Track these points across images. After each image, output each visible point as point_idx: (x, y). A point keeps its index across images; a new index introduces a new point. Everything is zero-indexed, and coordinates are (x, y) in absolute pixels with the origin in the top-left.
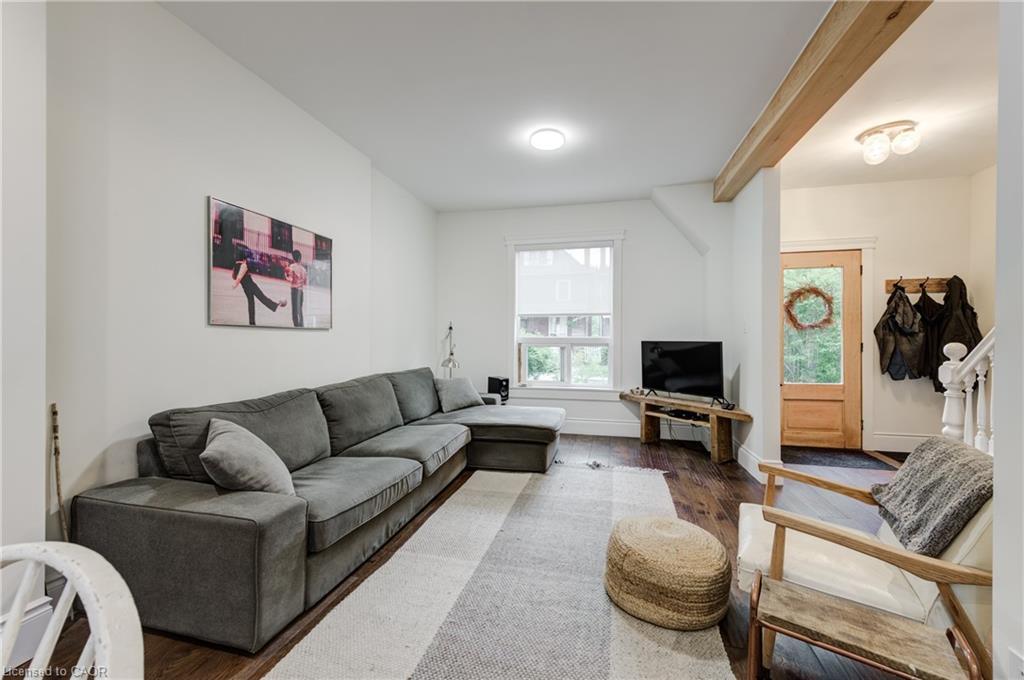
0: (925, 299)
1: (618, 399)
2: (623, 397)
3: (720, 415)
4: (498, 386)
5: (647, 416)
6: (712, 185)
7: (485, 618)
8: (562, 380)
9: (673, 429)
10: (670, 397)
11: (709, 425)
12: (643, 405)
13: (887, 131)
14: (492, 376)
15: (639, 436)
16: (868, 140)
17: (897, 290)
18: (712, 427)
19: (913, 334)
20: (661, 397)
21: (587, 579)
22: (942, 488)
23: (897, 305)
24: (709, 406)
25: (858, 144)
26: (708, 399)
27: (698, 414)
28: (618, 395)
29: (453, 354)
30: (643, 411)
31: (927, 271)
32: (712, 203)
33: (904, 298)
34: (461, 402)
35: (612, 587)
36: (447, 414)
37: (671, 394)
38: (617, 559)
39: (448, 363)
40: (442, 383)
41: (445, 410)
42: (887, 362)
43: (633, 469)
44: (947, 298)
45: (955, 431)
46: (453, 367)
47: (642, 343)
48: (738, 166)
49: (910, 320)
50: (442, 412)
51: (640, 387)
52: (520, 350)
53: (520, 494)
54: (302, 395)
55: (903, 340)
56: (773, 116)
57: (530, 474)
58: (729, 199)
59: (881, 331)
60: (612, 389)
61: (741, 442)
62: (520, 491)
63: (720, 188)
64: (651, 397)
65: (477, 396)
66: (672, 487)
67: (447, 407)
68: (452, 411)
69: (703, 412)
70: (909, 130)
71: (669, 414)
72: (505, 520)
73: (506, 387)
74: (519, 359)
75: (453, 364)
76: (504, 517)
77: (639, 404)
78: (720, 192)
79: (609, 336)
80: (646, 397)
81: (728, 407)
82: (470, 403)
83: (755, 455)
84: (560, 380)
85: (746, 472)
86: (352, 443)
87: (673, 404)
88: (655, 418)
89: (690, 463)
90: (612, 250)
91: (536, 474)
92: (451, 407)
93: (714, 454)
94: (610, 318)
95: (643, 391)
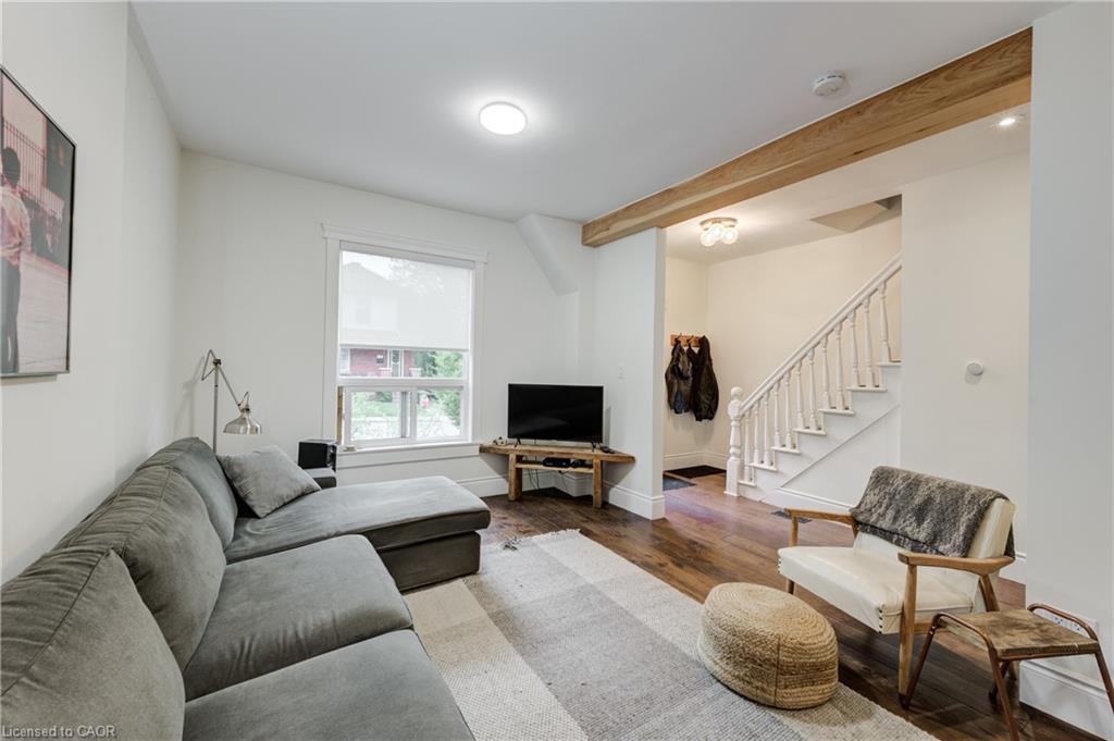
0: (690, 350)
1: (478, 453)
2: (483, 450)
3: (604, 459)
4: (315, 455)
5: (516, 469)
6: (581, 227)
8: (403, 436)
9: (540, 477)
10: (536, 445)
11: (592, 471)
12: (512, 457)
13: (724, 222)
14: (303, 441)
15: (507, 492)
17: (677, 342)
18: (595, 472)
19: (687, 378)
20: (528, 445)
22: (936, 506)
23: (679, 355)
24: (589, 451)
26: (589, 444)
27: (572, 461)
28: (478, 447)
29: (248, 410)
30: (513, 465)
31: (691, 330)
32: (580, 245)
33: (681, 350)
34: (287, 492)
35: (763, 689)
36: (270, 519)
37: (539, 442)
38: (767, 654)
39: (237, 426)
40: (240, 465)
41: (258, 511)
42: (673, 400)
43: (549, 535)
44: (699, 351)
45: (738, 451)
46: (251, 432)
47: (510, 386)
48: (642, 220)
49: (686, 366)
50: (258, 517)
51: (505, 437)
52: (340, 397)
53: (491, 616)
54: (95, 572)
55: (682, 383)
56: (711, 188)
57: (460, 580)
58: (595, 245)
59: (670, 376)
60: (470, 441)
61: (615, 482)
62: (483, 613)
63: (599, 232)
64: (519, 447)
65: (308, 477)
66: (607, 546)
67: (264, 507)
68: (273, 511)
69: (583, 458)
70: (733, 226)
71: (545, 463)
72: (529, 663)
73: (333, 456)
74: (340, 410)
75: (252, 426)
76: (519, 659)
77: (506, 457)
78: (597, 237)
79: (463, 378)
80: (515, 448)
81: (606, 450)
82: (300, 493)
83: (640, 494)
84: (399, 436)
85: (626, 511)
86: (195, 647)
87: (552, 453)
88: (521, 469)
89: (580, 513)
90: (471, 272)
91: (467, 578)
92: (268, 506)
93: (597, 499)
94: (464, 354)
95: (509, 440)
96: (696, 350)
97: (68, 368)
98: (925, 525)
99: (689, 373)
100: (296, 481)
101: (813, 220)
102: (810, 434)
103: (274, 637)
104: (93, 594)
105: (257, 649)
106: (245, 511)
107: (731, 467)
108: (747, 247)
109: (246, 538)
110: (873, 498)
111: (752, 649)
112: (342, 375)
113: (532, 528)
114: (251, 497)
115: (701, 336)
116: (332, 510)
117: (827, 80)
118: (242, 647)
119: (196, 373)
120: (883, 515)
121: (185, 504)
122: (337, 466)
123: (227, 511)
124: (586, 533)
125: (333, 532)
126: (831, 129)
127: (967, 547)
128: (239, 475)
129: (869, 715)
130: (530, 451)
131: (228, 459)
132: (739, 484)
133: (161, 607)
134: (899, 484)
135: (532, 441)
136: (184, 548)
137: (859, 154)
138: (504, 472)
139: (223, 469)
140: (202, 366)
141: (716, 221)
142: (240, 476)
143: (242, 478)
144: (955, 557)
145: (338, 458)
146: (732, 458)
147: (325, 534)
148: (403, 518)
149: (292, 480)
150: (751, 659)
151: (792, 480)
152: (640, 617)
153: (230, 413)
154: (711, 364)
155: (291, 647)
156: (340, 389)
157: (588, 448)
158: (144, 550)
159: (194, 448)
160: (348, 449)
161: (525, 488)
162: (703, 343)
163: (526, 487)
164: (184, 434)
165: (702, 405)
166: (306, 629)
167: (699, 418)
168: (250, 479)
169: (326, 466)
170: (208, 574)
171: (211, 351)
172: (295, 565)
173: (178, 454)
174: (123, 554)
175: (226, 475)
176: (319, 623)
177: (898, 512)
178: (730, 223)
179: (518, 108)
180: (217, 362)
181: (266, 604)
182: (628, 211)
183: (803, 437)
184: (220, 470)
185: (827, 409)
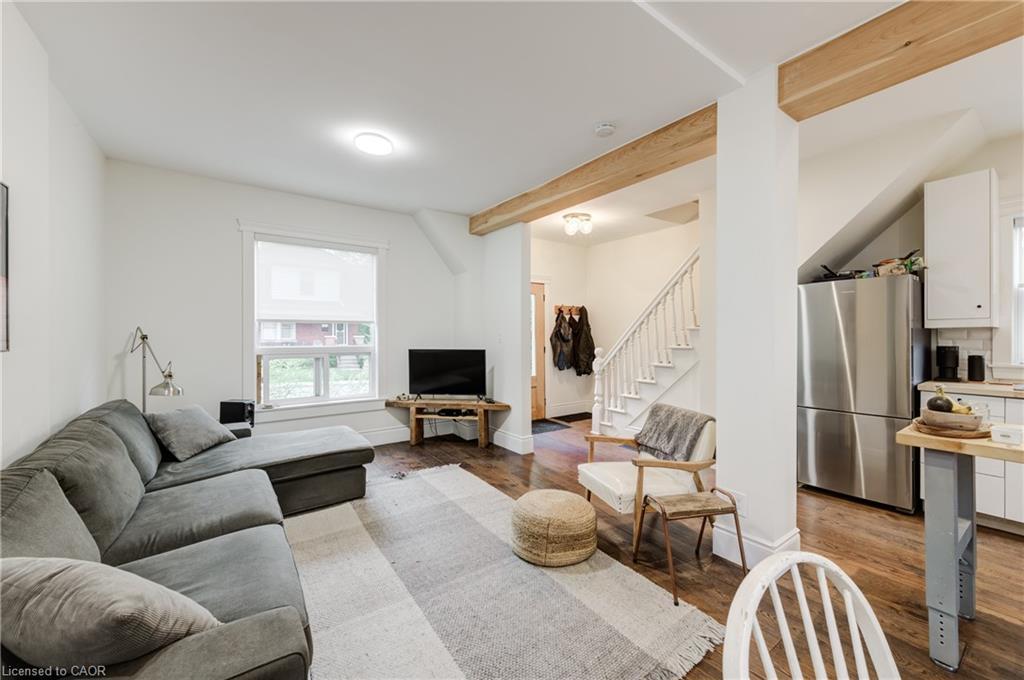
0: (571, 318)
1: (384, 407)
2: (388, 404)
3: (486, 408)
4: (235, 412)
5: (417, 419)
6: (468, 219)
7: (478, 629)
8: (317, 395)
9: (437, 426)
10: (434, 399)
11: (477, 418)
12: (413, 409)
13: (581, 217)
14: (224, 400)
15: (408, 439)
16: (569, 219)
17: (560, 311)
18: (480, 419)
19: (568, 341)
20: (426, 399)
21: (506, 561)
22: (678, 429)
23: (561, 322)
24: (475, 403)
25: (562, 219)
26: (475, 397)
27: (463, 411)
28: (384, 403)
29: (170, 376)
30: (413, 416)
31: (571, 301)
32: (468, 235)
33: (563, 318)
34: (204, 441)
35: (538, 555)
36: (188, 462)
37: (436, 396)
38: (541, 531)
39: (162, 390)
40: (162, 420)
41: (179, 456)
42: (557, 359)
43: (434, 468)
44: (580, 319)
45: (600, 399)
46: (174, 394)
47: (410, 351)
48: (507, 216)
49: (567, 332)
50: (177, 461)
51: (407, 393)
52: (259, 364)
53: (364, 525)
54: (33, 480)
55: (564, 345)
56: (551, 195)
57: (348, 504)
58: (481, 234)
59: (554, 339)
60: (377, 398)
61: (497, 427)
62: (360, 523)
63: (480, 225)
64: (418, 401)
65: (227, 429)
66: (476, 475)
67: (184, 453)
68: (193, 456)
69: (470, 408)
70: (588, 220)
71: (439, 414)
72: (383, 553)
73: (251, 413)
74: (259, 374)
75: (175, 389)
76: (377, 551)
77: (408, 409)
78: (480, 228)
79: (370, 345)
80: (415, 402)
81: (490, 401)
82: (217, 441)
83: (514, 435)
84: (313, 394)
85: (504, 449)
86: (113, 539)
87: (445, 405)
88: (422, 420)
89: (467, 453)
90: (375, 258)
91: (355, 501)
92: (188, 452)
93: (482, 441)
94: (371, 326)
95: (411, 396)
96: (577, 318)
97: (8, 347)
98: (672, 442)
99: (570, 337)
100: (213, 432)
101: (649, 215)
102: (646, 383)
103: (174, 531)
104: (31, 492)
105: (160, 540)
106: (167, 456)
107: (595, 411)
108: (603, 236)
109: (166, 476)
110: (648, 426)
111: (536, 530)
112: (262, 344)
113: (423, 464)
114: (173, 445)
115: (581, 306)
116: (242, 452)
117: (602, 128)
118: (149, 539)
119: (126, 346)
120: (651, 438)
121: (108, 445)
122: (255, 421)
123: (150, 457)
124: (465, 466)
125: (238, 467)
126: (619, 158)
127: (688, 456)
128: (163, 428)
129: (606, 566)
130: (427, 404)
131: (153, 416)
132: (601, 425)
133: (86, 510)
134: (663, 414)
135: (431, 396)
136: (105, 473)
137: (640, 177)
138: (407, 423)
139: (148, 424)
140: (132, 340)
141: (574, 215)
142: (164, 430)
143: (165, 431)
144: (681, 462)
145: (255, 415)
146: (597, 404)
147: (231, 469)
148: (299, 456)
149: (209, 432)
150: (532, 535)
151: (635, 420)
152: (478, 519)
153: (155, 378)
154: (589, 330)
155: (186, 537)
156: (259, 357)
157: (474, 400)
158: (70, 471)
159: (123, 408)
160: (268, 407)
161: (426, 436)
162: (582, 311)
163: (428, 433)
164: (116, 396)
165: (581, 363)
166: (199, 526)
167: (579, 374)
168: (172, 431)
169: (244, 421)
170: (125, 493)
171: (138, 328)
172: (201, 490)
173: (107, 412)
174: (55, 472)
175: (150, 429)
176: (209, 523)
177: (659, 434)
178: (585, 218)
179: (385, 138)
180: (144, 338)
181: (172, 514)
182: (501, 208)
183: (643, 386)
184: (145, 424)
185: (656, 364)
